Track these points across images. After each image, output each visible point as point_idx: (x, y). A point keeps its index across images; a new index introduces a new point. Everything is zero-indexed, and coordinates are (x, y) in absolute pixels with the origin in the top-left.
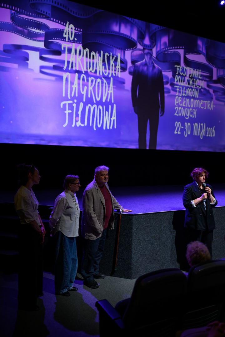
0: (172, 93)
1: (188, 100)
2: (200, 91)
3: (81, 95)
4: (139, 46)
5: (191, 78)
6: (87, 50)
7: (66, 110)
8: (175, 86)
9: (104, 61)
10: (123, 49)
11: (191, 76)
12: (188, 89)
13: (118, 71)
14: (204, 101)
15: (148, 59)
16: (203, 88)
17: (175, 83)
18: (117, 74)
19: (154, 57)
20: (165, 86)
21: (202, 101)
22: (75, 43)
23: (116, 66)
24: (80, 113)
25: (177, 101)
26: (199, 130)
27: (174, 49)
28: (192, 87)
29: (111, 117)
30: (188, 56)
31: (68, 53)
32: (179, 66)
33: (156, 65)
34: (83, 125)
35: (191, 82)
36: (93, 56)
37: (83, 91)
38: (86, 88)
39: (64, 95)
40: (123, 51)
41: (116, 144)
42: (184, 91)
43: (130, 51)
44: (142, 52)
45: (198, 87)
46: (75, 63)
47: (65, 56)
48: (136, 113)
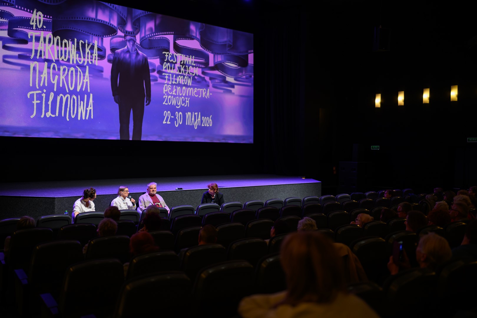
0: (160, 81)
1: (179, 88)
2: (194, 79)
3: (51, 85)
4: (120, 33)
5: (183, 65)
6: (59, 37)
7: (34, 101)
8: (163, 74)
9: (78, 49)
10: (101, 36)
11: (182, 63)
12: (180, 76)
13: (95, 59)
14: (199, 89)
15: (130, 46)
16: (197, 75)
17: (164, 70)
18: (93, 62)
19: (138, 44)
20: (151, 74)
21: (196, 89)
22: (44, 31)
23: (92, 54)
24: (50, 103)
25: (166, 89)
26: (193, 119)
27: (162, 34)
28: (184, 74)
29: (87, 107)
30: (177, 42)
31: (36, 42)
32: (168, 53)
33: (140, 52)
34: (53, 116)
35: (182, 69)
36: (65, 44)
37: (54, 80)
38: (57, 77)
39: (31, 85)
40: (100, 38)
41: (93, 135)
42: (174, 79)
43: (109, 38)
44: (124, 39)
45: (191, 74)
46: (44, 52)
47: (32, 45)
48: (117, 102)
